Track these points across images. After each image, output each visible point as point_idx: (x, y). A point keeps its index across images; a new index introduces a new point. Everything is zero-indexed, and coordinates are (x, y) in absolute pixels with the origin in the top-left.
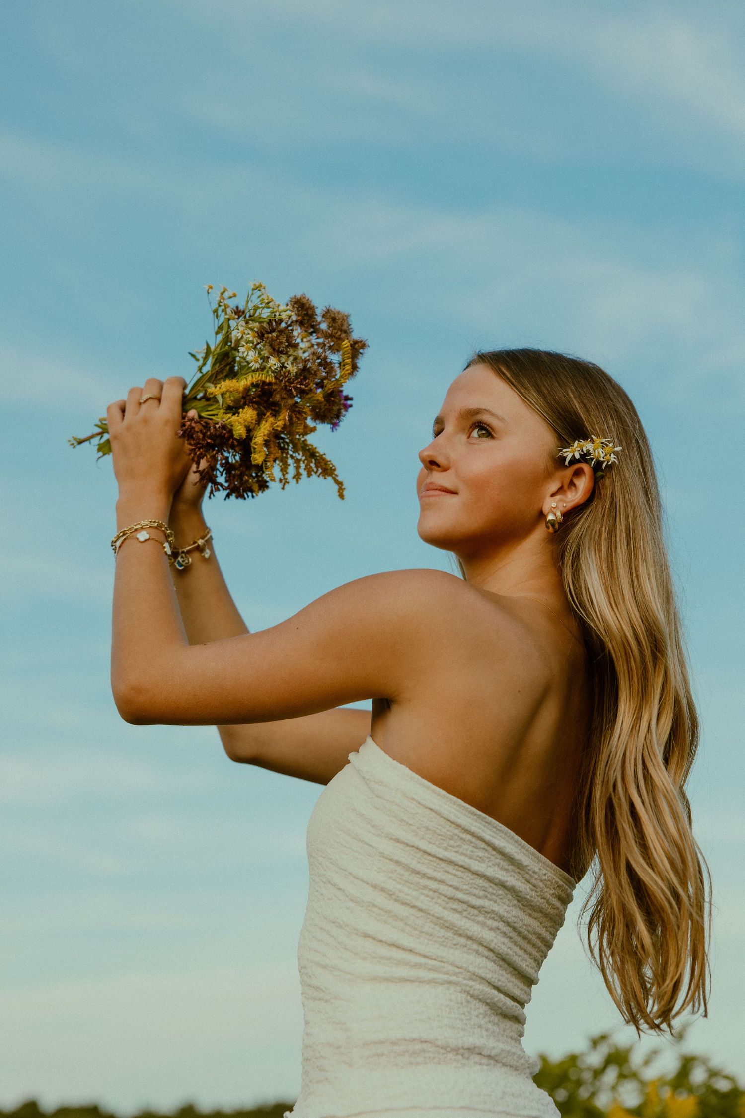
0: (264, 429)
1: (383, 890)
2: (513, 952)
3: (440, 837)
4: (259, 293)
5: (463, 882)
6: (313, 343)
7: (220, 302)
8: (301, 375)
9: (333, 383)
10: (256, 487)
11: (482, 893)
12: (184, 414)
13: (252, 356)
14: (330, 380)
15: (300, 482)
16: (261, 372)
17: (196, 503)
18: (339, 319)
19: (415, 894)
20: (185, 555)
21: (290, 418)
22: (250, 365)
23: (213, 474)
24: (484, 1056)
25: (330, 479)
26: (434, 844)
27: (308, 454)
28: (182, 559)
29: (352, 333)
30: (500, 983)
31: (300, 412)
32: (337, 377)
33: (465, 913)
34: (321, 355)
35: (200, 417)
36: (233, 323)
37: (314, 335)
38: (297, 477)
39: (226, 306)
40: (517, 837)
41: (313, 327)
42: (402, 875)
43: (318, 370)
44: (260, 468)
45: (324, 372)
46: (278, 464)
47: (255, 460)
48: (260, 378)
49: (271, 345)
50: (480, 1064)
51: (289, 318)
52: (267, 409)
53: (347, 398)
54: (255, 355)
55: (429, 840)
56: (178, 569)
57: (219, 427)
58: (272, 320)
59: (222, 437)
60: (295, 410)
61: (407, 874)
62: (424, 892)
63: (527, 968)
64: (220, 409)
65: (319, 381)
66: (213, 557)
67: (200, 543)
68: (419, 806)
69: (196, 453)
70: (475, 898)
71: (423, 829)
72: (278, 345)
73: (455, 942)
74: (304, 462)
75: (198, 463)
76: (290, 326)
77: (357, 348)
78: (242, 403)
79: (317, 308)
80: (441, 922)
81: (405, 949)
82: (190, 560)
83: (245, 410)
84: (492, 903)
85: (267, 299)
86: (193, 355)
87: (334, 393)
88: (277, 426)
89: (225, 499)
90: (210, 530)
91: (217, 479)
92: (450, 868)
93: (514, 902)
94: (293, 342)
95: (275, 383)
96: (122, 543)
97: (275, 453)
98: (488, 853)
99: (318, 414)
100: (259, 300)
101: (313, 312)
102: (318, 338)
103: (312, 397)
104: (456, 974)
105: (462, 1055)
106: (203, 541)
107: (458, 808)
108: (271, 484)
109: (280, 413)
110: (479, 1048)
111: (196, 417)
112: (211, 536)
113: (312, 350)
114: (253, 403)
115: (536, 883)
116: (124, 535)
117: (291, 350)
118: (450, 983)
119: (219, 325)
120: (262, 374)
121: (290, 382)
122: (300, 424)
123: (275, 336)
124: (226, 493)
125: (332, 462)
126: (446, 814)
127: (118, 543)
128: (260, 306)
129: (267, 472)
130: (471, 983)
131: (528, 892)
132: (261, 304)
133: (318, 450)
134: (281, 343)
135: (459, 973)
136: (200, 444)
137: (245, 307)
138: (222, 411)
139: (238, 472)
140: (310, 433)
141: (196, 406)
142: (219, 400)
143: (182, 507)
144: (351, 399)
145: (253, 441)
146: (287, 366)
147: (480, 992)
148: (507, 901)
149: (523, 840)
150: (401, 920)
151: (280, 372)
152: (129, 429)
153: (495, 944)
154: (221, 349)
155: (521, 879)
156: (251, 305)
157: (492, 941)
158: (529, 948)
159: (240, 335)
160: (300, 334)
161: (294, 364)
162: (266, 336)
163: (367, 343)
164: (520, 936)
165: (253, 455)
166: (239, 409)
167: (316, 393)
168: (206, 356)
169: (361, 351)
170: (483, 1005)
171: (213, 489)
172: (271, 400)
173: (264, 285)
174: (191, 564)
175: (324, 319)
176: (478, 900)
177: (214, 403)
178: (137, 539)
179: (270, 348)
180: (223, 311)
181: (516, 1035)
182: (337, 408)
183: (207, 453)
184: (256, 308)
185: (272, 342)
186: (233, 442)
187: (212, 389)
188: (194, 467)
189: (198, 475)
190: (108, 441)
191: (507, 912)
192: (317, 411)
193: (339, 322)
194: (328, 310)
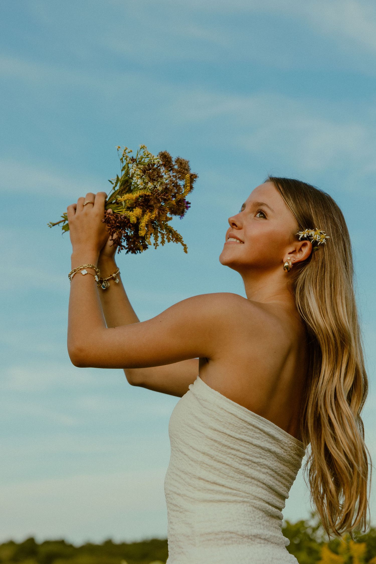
0: (146, 219)
1: (208, 455)
2: (275, 484)
3: (237, 428)
4: (143, 150)
5: (249, 450)
6: (171, 175)
7: (124, 155)
8: (164, 191)
9: (180, 196)
10: (141, 248)
11: (259, 455)
12: (105, 211)
13: (140, 182)
14: (179, 194)
15: (164, 245)
16: (144, 190)
17: (112, 255)
18: (183, 164)
19: (225, 457)
20: (106, 282)
21: (159, 213)
22: (139, 187)
23: (120, 241)
24: (262, 539)
25: (179, 243)
26: (234, 431)
27: (168, 231)
28: (105, 284)
29: (191, 171)
30: (269, 500)
31: (164, 210)
32: (183, 192)
33: (250, 466)
34: (174, 182)
35: (114, 212)
36: (130, 165)
37: (171, 171)
38: (163, 242)
39: (127, 157)
40: (276, 426)
41: (170, 167)
42: (218, 447)
43: (173, 189)
44: (144, 238)
45: (176, 190)
46: (153, 236)
47: (141, 234)
48: (143, 193)
49: (149, 177)
50: (260, 543)
51: (158, 163)
52: (147, 208)
53: (188, 203)
54: (141, 181)
55: (231, 429)
56: (103, 289)
57: (123, 218)
58: (150, 164)
59: (124, 222)
60: (161, 209)
61: (220, 447)
62: (229, 456)
63: (283, 491)
64: (123, 208)
65: (173, 194)
66: (120, 282)
67: (114, 276)
68: (225, 412)
69: (111, 231)
70: (255, 458)
71: (228, 424)
72: (153, 176)
73: (245, 481)
74: (166, 235)
75: (112, 236)
76: (159, 167)
77: (193, 178)
78: (134, 206)
79: (173, 158)
80: (238, 470)
81: (219, 485)
82: (109, 284)
83: (136, 209)
84: (264, 460)
85: (147, 153)
86: (110, 181)
87: (181, 201)
88: (152, 217)
89: (126, 254)
90: (119, 269)
91: (122, 243)
92: (242, 443)
93: (275, 459)
94: (161, 175)
95: (151, 196)
96: (74, 275)
97: (151, 231)
98: (262, 435)
99: (173, 211)
100: (143, 154)
101: (170, 160)
102: (173, 173)
103: (170, 203)
104: (247, 497)
105: (251, 539)
106: (115, 275)
107: (245, 413)
108: (149, 246)
109: (154, 210)
110: (260, 535)
111: (112, 212)
112: (119, 272)
113: (170, 179)
114: (140, 205)
115: (286, 448)
116: (75, 271)
117: (159, 179)
118: (244, 502)
119: (123, 166)
120: (145, 191)
121: (159, 195)
122: (163, 216)
123: (151, 172)
124: (126, 250)
125: (180, 234)
126: (239, 416)
127: (72, 276)
128: (144, 157)
129: (147, 240)
130: (254, 501)
131: (282, 453)
132: (144, 156)
133: (173, 228)
134: (154, 175)
135: (248, 496)
136: (113, 226)
137: (136, 157)
138: (124, 209)
139: (133, 240)
140: (169, 221)
141: (111, 207)
142: (123, 204)
143: (105, 258)
144: (190, 203)
145: (140, 225)
146: (157, 187)
147: (259, 506)
148: (272, 459)
149: (279, 427)
150: (218, 470)
151: (154, 190)
152: (78, 218)
153: (266, 481)
154: (124, 178)
155: (279, 447)
156: (139, 156)
157: (265, 479)
158: (284, 481)
159: (133, 172)
160: (164, 171)
161: (161, 186)
162: (147, 172)
163: (197, 175)
164: (279, 476)
165: (139, 231)
166: (133, 209)
167: (172, 200)
168: (117, 181)
169: (195, 179)
170: (261, 512)
171: (120, 248)
172: (149, 204)
173: (146, 146)
174: (110, 286)
175: (176, 163)
176: (257, 459)
177: (121, 206)
178: (81, 273)
179: (149, 178)
180: (125, 159)
181: (278, 526)
182: (183, 208)
183: (117, 231)
184: (142, 158)
185: (150, 175)
186: (130, 225)
187: (119, 198)
188: (110, 238)
189: (112, 241)
190: (67, 224)
191: (272, 464)
192: (173, 209)
193: (184, 165)
194: (178, 159)
